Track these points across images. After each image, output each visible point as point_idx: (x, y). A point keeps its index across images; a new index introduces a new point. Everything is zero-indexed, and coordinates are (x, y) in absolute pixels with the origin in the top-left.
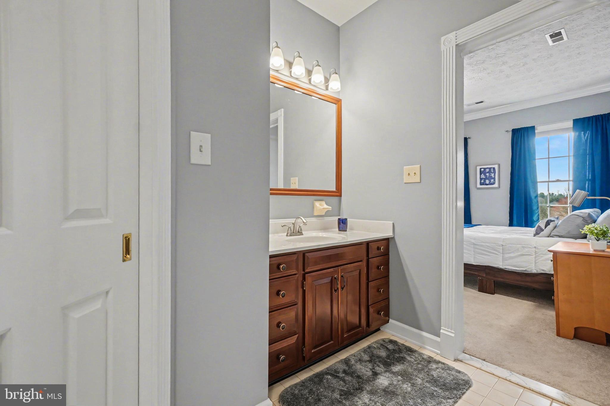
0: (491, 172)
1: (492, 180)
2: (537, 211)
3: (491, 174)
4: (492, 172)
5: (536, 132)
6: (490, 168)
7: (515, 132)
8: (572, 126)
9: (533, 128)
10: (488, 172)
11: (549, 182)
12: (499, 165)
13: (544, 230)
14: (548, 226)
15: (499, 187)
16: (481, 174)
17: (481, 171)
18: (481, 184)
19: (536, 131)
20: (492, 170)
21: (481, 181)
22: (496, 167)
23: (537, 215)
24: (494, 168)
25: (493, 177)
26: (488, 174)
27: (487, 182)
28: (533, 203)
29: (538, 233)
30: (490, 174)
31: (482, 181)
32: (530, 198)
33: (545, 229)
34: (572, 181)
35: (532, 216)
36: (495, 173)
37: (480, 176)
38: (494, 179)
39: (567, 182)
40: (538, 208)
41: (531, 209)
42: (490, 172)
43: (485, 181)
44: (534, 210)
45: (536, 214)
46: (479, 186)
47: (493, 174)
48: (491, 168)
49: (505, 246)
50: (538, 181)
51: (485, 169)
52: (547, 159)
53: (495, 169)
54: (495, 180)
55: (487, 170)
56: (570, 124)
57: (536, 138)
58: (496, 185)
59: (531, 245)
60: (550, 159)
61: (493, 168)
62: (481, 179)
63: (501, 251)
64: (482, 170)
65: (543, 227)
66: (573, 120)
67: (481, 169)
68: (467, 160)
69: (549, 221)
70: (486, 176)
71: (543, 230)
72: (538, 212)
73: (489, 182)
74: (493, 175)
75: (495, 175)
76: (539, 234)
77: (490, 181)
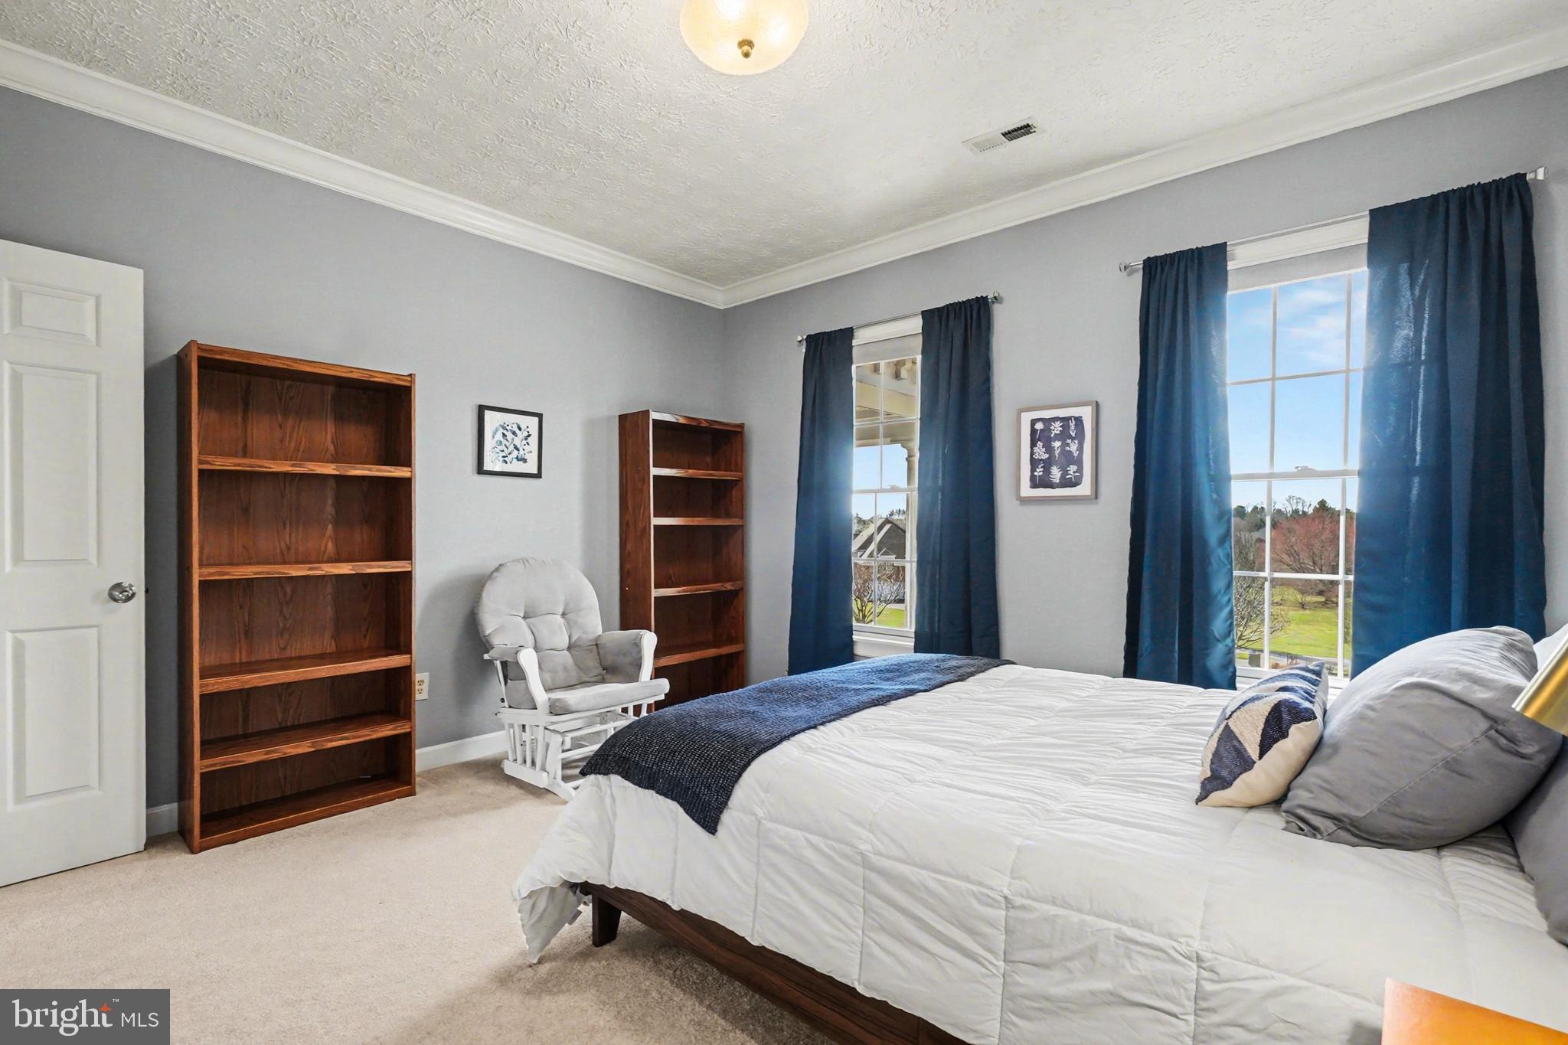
0: (1070, 437)
1: (1072, 468)
2: (1226, 599)
3: (1068, 445)
4: (1073, 435)
5: (1229, 268)
6: (1065, 420)
7: (1153, 268)
8: (1366, 241)
9: (1219, 252)
10: (1057, 437)
11: (1271, 476)
12: (1097, 407)
13: (1254, 763)
14: (1276, 741)
15: (1096, 498)
16: (1033, 444)
17: (1033, 431)
18: (1035, 483)
19: (1231, 266)
20: (1072, 424)
21: (1033, 470)
22: (1086, 413)
23: (1226, 611)
24: (1079, 420)
25: (1076, 454)
26: (1057, 444)
27: (1056, 474)
28: (1210, 563)
29: (1223, 778)
30: (1065, 445)
31: (1039, 472)
32: (1204, 543)
33: (1261, 757)
34: (1360, 473)
35: (1207, 621)
36: (1080, 436)
37: (1032, 453)
38: (1079, 462)
39: (1339, 480)
40: (1229, 585)
41: (1206, 587)
42: (1064, 435)
43: (1047, 470)
44: (1217, 595)
45: (1221, 609)
46: (1026, 490)
47: (1076, 442)
48: (1070, 418)
49: (1023, 907)
50: (1233, 472)
51: (1047, 422)
52: (1268, 382)
53: (1082, 422)
54: (1080, 469)
55: (1057, 428)
56: (1359, 231)
57: (1229, 293)
58: (1085, 489)
59: (1170, 936)
60: (1277, 382)
61: (1076, 418)
62: (1034, 463)
63: (1000, 939)
64: (1039, 426)
65: (1251, 745)
66: (1372, 212)
67: (1034, 422)
68: (989, 389)
69: (1286, 717)
70: (1049, 449)
71: (1247, 764)
72: (1229, 600)
73: (1063, 477)
74: (1073, 447)
75: (1081, 449)
76: (1226, 784)
77: (1065, 472)
